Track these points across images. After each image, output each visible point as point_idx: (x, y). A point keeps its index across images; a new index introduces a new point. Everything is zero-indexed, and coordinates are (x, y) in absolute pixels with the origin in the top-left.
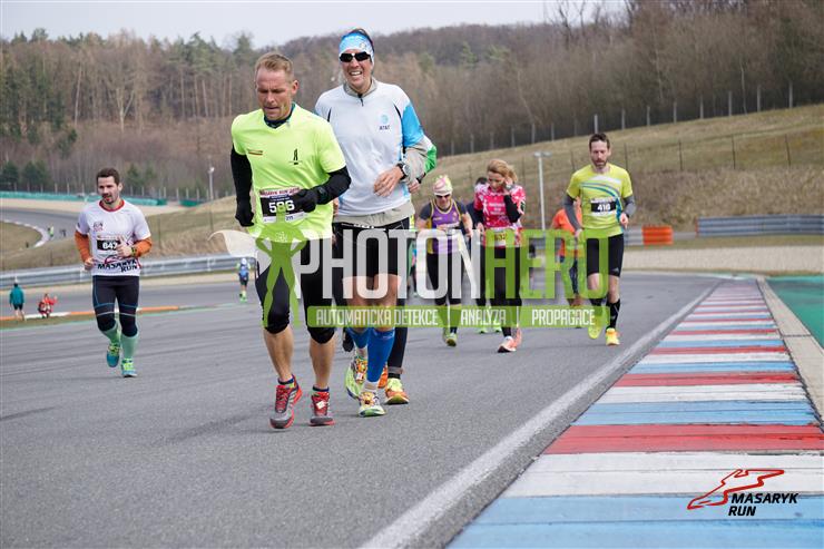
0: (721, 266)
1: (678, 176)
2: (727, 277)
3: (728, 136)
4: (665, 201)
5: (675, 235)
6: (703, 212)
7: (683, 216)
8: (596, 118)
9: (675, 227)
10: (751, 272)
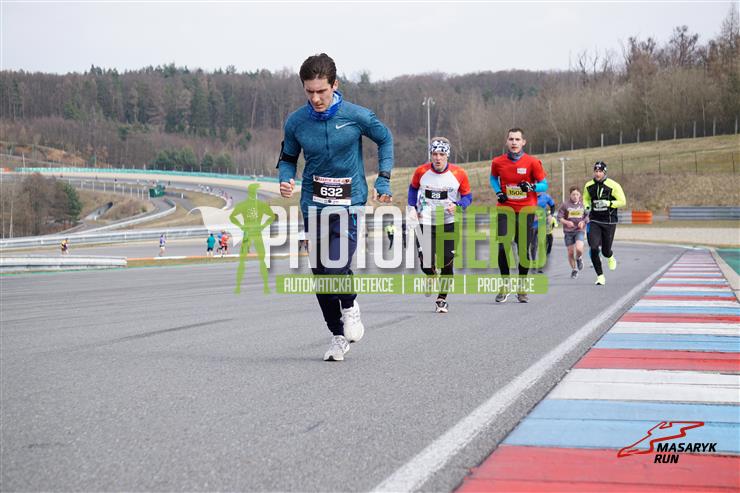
0: (686, 240)
1: (657, 177)
2: (691, 248)
3: (693, 152)
4: (647, 194)
5: (653, 217)
6: (674, 203)
7: (660, 205)
8: (602, 136)
9: (654, 213)
10: (705, 245)
